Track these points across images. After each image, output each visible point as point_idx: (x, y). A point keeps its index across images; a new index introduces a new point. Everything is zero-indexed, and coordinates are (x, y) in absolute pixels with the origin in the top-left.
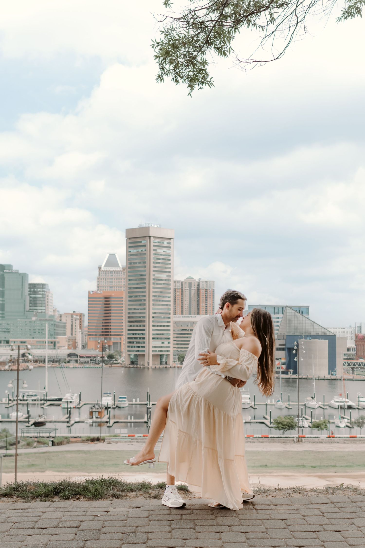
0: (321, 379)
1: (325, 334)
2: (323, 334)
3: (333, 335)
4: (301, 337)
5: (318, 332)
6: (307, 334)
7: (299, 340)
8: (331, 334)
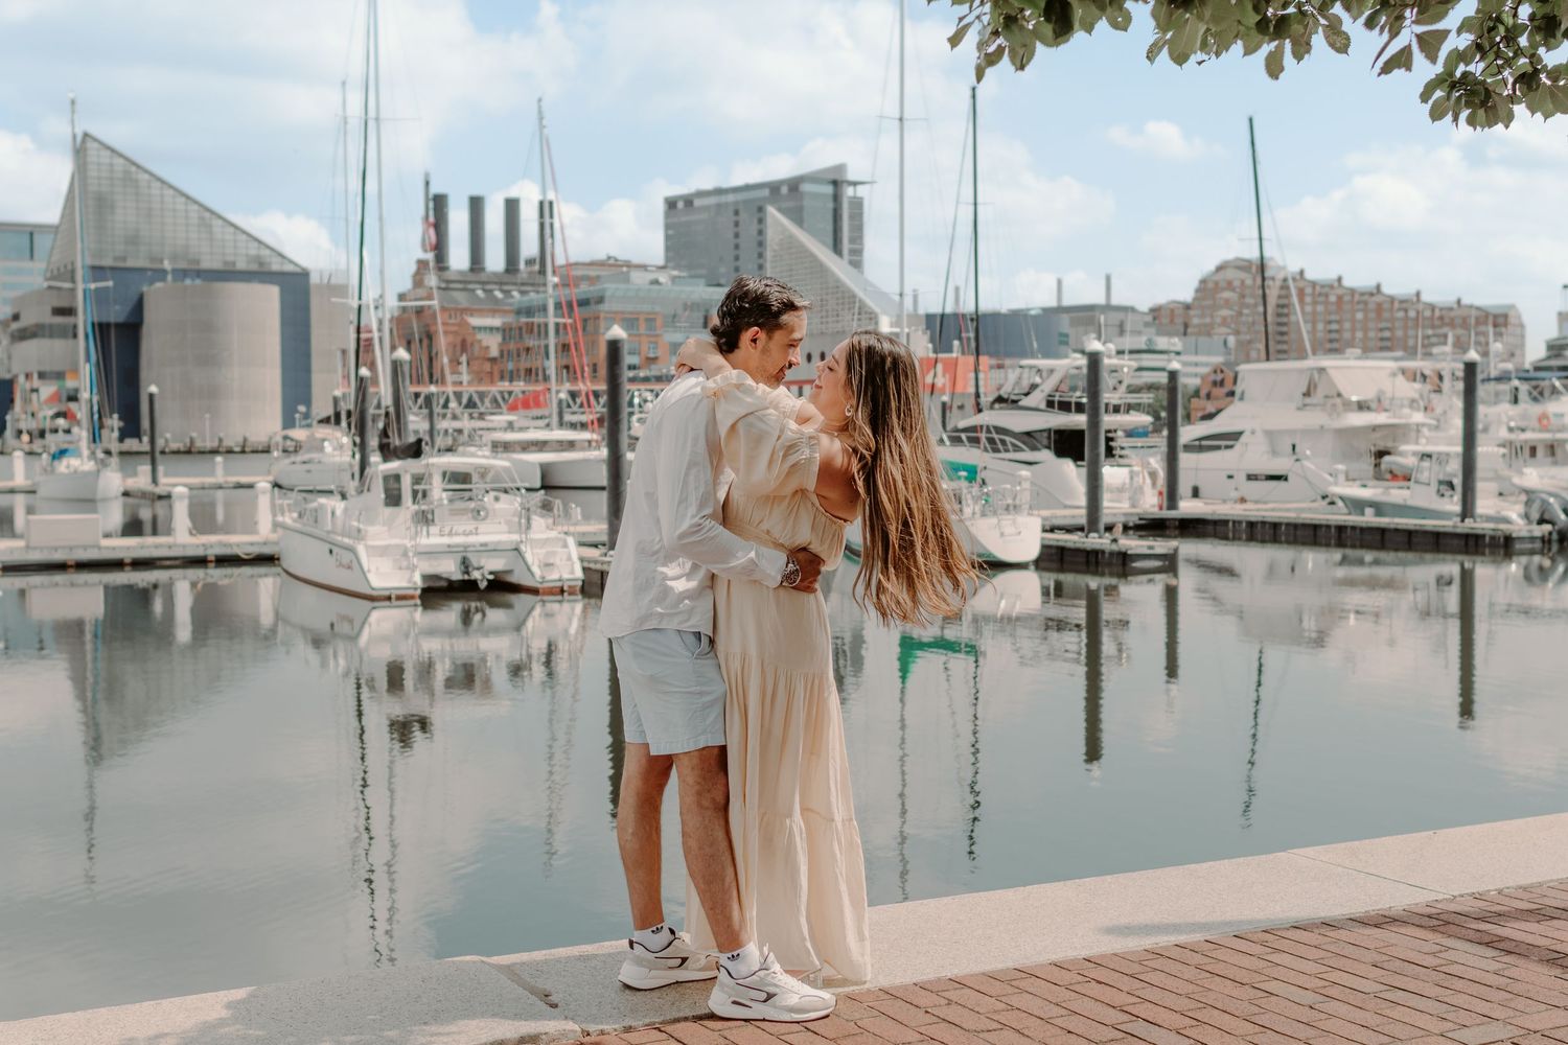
0: (253, 452)
1: (261, 264)
2: (254, 267)
3: (298, 270)
4: (161, 274)
5: (230, 258)
6: (183, 265)
7: (145, 289)
8: (289, 268)
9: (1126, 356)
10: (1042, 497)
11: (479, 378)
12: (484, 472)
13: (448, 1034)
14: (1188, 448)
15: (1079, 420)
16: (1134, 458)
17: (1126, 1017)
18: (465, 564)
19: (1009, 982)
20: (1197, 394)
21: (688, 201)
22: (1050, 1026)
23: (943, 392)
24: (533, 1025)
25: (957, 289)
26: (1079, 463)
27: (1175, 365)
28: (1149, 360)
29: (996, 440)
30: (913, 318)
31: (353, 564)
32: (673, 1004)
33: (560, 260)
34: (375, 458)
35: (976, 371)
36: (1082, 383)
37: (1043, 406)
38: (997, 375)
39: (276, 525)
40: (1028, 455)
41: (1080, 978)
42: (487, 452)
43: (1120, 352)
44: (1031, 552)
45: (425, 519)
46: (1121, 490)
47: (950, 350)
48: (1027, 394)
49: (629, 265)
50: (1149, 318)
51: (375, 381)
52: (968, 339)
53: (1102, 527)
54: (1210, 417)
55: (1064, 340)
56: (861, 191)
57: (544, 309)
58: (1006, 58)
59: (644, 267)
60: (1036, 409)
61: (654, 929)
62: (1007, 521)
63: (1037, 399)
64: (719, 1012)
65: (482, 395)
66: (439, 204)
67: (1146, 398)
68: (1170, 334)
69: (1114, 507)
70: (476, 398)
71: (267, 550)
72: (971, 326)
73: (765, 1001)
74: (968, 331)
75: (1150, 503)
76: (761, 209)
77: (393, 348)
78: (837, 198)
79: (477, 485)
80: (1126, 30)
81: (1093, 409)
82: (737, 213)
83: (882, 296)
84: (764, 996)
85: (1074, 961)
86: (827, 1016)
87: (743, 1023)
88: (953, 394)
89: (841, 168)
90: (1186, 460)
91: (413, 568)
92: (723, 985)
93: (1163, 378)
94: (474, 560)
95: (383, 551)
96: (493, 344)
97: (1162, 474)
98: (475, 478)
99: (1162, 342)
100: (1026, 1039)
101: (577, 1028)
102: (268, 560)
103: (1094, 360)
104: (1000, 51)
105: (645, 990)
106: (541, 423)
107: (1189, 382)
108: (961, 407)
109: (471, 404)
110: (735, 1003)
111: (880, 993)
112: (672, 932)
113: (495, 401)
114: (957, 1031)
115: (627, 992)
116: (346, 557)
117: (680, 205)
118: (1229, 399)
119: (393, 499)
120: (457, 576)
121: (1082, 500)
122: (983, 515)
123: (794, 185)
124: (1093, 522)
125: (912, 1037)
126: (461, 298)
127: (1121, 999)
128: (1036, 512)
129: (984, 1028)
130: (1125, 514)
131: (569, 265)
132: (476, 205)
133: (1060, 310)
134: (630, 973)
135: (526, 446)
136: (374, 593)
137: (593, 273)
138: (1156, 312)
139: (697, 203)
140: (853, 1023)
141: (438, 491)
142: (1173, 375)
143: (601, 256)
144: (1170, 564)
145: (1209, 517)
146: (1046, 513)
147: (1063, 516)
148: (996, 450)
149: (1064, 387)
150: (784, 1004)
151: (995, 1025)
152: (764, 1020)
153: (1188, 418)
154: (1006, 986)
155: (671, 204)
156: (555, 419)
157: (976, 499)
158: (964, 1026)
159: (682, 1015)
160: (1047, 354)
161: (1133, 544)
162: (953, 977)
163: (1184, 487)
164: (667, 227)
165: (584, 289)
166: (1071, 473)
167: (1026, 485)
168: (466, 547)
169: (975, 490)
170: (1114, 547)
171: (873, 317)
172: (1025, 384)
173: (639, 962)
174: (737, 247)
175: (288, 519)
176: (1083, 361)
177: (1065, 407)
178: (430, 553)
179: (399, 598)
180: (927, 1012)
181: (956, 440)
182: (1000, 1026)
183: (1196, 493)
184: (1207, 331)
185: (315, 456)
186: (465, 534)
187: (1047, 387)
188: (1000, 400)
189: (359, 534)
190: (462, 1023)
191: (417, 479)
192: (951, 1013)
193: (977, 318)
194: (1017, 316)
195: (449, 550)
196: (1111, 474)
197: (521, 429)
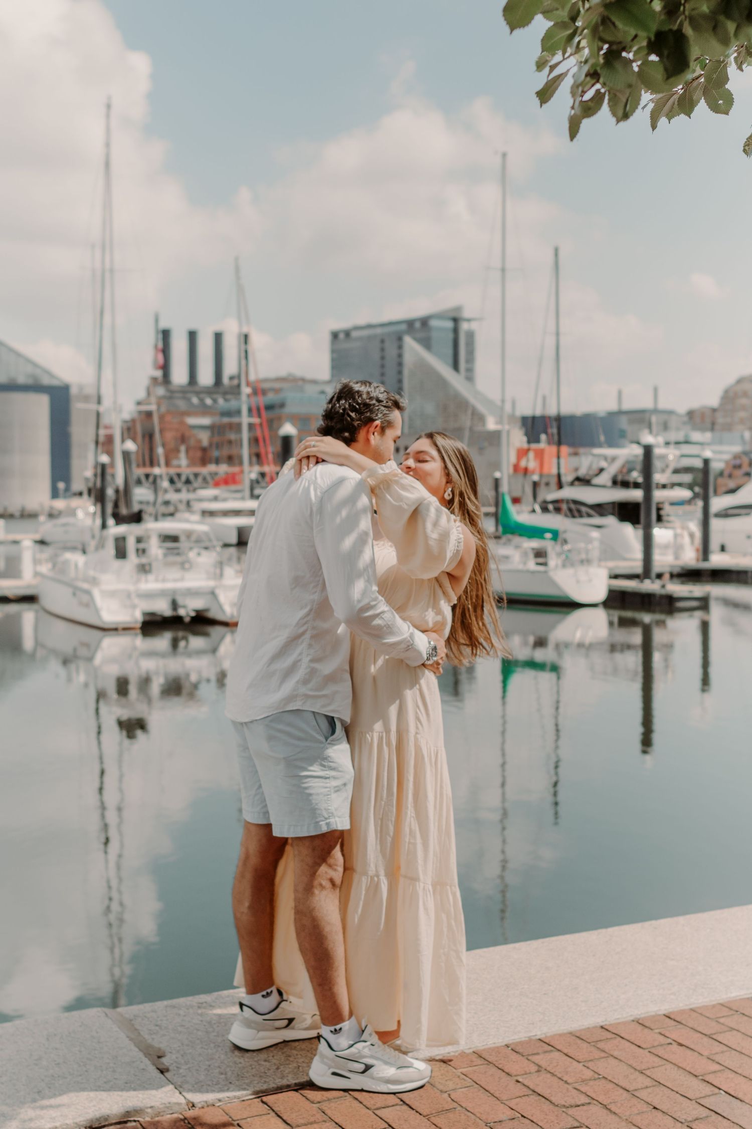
0: (29, 516)
3: (62, 384)
5: (13, 375)
8: (55, 383)
9: (672, 446)
10: (609, 552)
11: (192, 463)
12: (189, 534)
13: (58, 1106)
14: (718, 515)
15: (637, 495)
16: (677, 523)
17: (708, 1089)
18: (175, 605)
19: (594, 1044)
20: (721, 474)
21: (347, 333)
22: (635, 1100)
23: (533, 472)
24: (140, 1096)
25: (544, 398)
26: (637, 526)
27: (708, 454)
28: (687, 449)
29: (575, 509)
30: (512, 417)
31: (90, 604)
32: (278, 1068)
33: (252, 377)
34: (111, 522)
35: (558, 457)
36: (639, 466)
37: (609, 483)
38: (574, 461)
39: (36, 574)
40: (597, 520)
41: (662, 1040)
42: (196, 517)
43: (667, 444)
44: (601, 594)
45: (144, 569)
46: (666, 547)
47: (538, 441)
48: (597, 475)
49: (303, 380)
50: (686, 419)
51: (112, 464)
52: (552, 435)
53: (653, 575)
54: (733, 491)
55: (623, 434)
56: (474, 326)
57: (238, 412)
58: (605, 106)
59: (314, 382)
60: (604, 486)
61: (264, 993)
62: (582, 572)
63: (605, 479)
64: (318, 1081)
65: (196, 475)
66: (166, 335)
67: (687, 478)
68: (703, 430)
69: (663, 560)
70: (192, 478)
71: (28, 592)
72: (555, 424)
73: (363, 1072)
74: (551, 427)
75: (689, 557)
76: (400, 339)
77: (123, 441)
78: (456, 331)
79: (183, 544)
80: (727, 114)
81: (647, 486)
82: (382, 341)
83: (489, 403)
84: (362, 1067)
85: (655, 1018)
86: (422, 1087)
87: (341, 1092)
88: (541, 475)
89: (459, 309)
90: (716, 524)
91: (134, 607)
92: (323, 1056)
93: (699, 464)
94: (180, 601)
95: (113, 594)
96: (204, 438)
97: (698, 534)
98: (183, 538)
99: (696, 436)
100: (613, 1116)
101: (182, 1100)
102: (30, 599)
103: (648, 450)
104: (598, 98)
105: (253, 1051)
106: (238, 495)
107: (717, 466)
108: (547, 484)
109: (188, 482)
110: (334, 1074)
111: (474, 1057)
112: (280, 993)
113: (205, 479)
114: (546, 1106)
115: (237, 1053)
116: (85, 598)
117: (342, 336)
118: (746, 478)
119: (121, 553)
120: (168, 612)
121: (638, 553)
122: (564, 566)
123: (424, 322)
124: (647, 572)
125: (503, 1113)
126: (181, 404)
127: (702, 1066)
128: (603, 564)
129: (573, 1102)
130: (672, 566)
131: (258, 381)
132: (192, 336)
133: (620, 413)
134: (240, 1035)
135: (226, 513)
136: (106, 626)
137: (277, 385)
138: (691, 414)
139: (354, 334)
140: (446, 1095)
141: (155, 549)
142: (706, 462)
143: (283, 373)
144: (704, 604)
145: (733, 569)
146: (611, 564)
147: (624, 567)
148: (574, 516)
149: (625, 470)
150: (381, 1075)
151: (583, 1099)
152: (362, 1090)
153: (716, 493)
154: (593, 1049)
155: (335, 335)
156: (247, 493)
157: (559, 555)
158: (553, 1099)
159: (285, 1082)
160: (611, 444)
161: (677, 589)
162: (542, 1037)
163: (714, 544)
164: (333, 351)
165: (271, 398)
166: (630, 533)
167: (596, 544)
168: (174, 592)
169: (558, 548)
170: (663, 592)
171: (482, 419)
172: (595, 467)
173: (248, 1024)
174: (383, 366)
175: (44, 569)
176: (639, 451)
177: (625, 484)
178: (149, 596)
179: (125, 629)
180: (518, 1081)
181: (545, 509)
182: (587, 1100)
183: (723, 549)
184: (728, 428)
185: (70, 520)
186: (175, 580)
187: (612, 470)
188: (578, 479)
189: (94, 581)
190: (72, 1095)
191: (139, 540)
192: (540, 1083)
193: (559, 419)
194: (587, 418)
195: (162, 593)
196: (660, 534)
197: (225, 500)
